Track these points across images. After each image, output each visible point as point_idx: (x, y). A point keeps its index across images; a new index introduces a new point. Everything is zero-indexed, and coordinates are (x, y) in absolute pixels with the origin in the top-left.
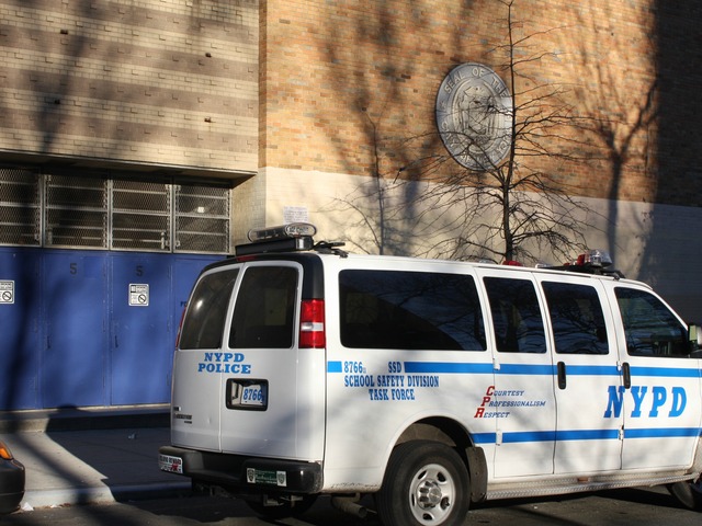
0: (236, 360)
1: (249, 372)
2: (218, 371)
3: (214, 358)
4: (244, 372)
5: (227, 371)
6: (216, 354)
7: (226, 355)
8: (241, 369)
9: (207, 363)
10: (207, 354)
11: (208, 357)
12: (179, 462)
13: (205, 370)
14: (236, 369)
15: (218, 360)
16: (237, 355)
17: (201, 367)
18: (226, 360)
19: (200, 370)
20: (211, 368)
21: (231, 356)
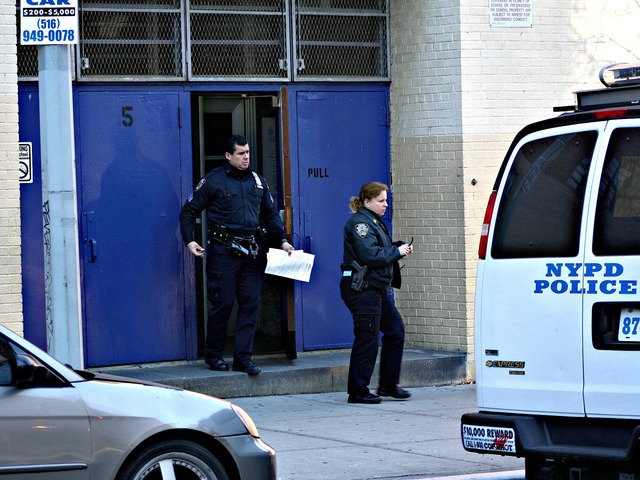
0: (609, 273)
1: (634, 291)
2: (574, 290)
3: (565, 271)
4: (624, 290)
5: (592, 290)
6: (569, 266)
7: (589, 266)
8: (618, 287)
9: (551, 280)
10: (550, 266)
11: (553, 270)
12: (507, 435)
13: (548, 291)
14: (609, 287)
15: (573, 273)
16: (609, 266)
17: (540, 286)
18: (589, 273)
19: (538, 290)
20: (559, 288)
21: (599, 267)
